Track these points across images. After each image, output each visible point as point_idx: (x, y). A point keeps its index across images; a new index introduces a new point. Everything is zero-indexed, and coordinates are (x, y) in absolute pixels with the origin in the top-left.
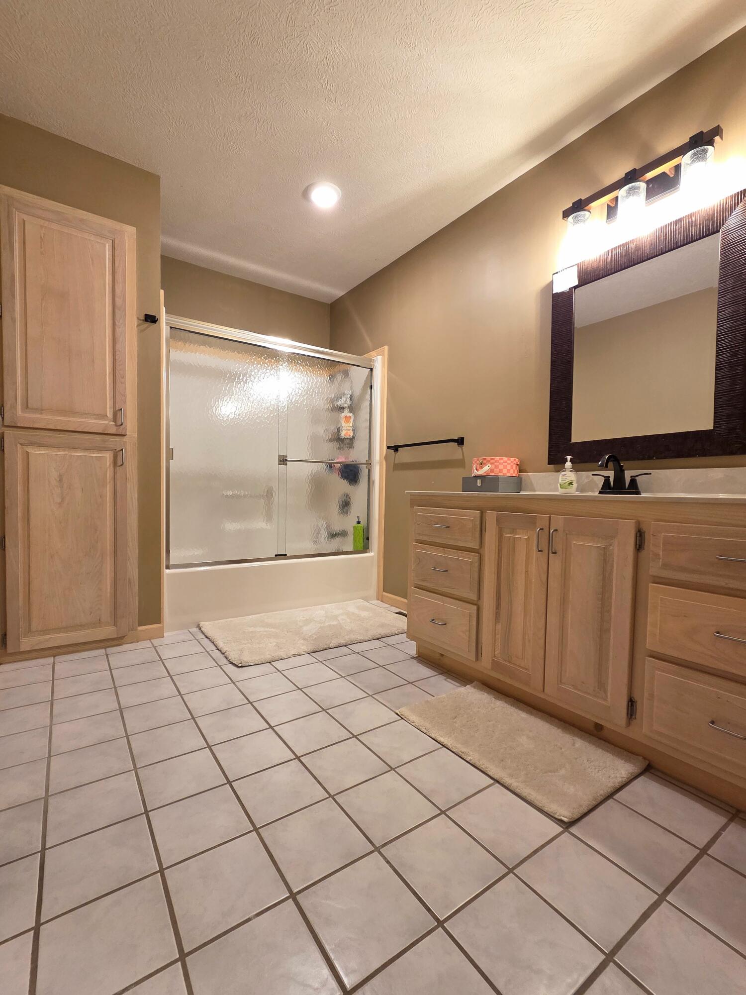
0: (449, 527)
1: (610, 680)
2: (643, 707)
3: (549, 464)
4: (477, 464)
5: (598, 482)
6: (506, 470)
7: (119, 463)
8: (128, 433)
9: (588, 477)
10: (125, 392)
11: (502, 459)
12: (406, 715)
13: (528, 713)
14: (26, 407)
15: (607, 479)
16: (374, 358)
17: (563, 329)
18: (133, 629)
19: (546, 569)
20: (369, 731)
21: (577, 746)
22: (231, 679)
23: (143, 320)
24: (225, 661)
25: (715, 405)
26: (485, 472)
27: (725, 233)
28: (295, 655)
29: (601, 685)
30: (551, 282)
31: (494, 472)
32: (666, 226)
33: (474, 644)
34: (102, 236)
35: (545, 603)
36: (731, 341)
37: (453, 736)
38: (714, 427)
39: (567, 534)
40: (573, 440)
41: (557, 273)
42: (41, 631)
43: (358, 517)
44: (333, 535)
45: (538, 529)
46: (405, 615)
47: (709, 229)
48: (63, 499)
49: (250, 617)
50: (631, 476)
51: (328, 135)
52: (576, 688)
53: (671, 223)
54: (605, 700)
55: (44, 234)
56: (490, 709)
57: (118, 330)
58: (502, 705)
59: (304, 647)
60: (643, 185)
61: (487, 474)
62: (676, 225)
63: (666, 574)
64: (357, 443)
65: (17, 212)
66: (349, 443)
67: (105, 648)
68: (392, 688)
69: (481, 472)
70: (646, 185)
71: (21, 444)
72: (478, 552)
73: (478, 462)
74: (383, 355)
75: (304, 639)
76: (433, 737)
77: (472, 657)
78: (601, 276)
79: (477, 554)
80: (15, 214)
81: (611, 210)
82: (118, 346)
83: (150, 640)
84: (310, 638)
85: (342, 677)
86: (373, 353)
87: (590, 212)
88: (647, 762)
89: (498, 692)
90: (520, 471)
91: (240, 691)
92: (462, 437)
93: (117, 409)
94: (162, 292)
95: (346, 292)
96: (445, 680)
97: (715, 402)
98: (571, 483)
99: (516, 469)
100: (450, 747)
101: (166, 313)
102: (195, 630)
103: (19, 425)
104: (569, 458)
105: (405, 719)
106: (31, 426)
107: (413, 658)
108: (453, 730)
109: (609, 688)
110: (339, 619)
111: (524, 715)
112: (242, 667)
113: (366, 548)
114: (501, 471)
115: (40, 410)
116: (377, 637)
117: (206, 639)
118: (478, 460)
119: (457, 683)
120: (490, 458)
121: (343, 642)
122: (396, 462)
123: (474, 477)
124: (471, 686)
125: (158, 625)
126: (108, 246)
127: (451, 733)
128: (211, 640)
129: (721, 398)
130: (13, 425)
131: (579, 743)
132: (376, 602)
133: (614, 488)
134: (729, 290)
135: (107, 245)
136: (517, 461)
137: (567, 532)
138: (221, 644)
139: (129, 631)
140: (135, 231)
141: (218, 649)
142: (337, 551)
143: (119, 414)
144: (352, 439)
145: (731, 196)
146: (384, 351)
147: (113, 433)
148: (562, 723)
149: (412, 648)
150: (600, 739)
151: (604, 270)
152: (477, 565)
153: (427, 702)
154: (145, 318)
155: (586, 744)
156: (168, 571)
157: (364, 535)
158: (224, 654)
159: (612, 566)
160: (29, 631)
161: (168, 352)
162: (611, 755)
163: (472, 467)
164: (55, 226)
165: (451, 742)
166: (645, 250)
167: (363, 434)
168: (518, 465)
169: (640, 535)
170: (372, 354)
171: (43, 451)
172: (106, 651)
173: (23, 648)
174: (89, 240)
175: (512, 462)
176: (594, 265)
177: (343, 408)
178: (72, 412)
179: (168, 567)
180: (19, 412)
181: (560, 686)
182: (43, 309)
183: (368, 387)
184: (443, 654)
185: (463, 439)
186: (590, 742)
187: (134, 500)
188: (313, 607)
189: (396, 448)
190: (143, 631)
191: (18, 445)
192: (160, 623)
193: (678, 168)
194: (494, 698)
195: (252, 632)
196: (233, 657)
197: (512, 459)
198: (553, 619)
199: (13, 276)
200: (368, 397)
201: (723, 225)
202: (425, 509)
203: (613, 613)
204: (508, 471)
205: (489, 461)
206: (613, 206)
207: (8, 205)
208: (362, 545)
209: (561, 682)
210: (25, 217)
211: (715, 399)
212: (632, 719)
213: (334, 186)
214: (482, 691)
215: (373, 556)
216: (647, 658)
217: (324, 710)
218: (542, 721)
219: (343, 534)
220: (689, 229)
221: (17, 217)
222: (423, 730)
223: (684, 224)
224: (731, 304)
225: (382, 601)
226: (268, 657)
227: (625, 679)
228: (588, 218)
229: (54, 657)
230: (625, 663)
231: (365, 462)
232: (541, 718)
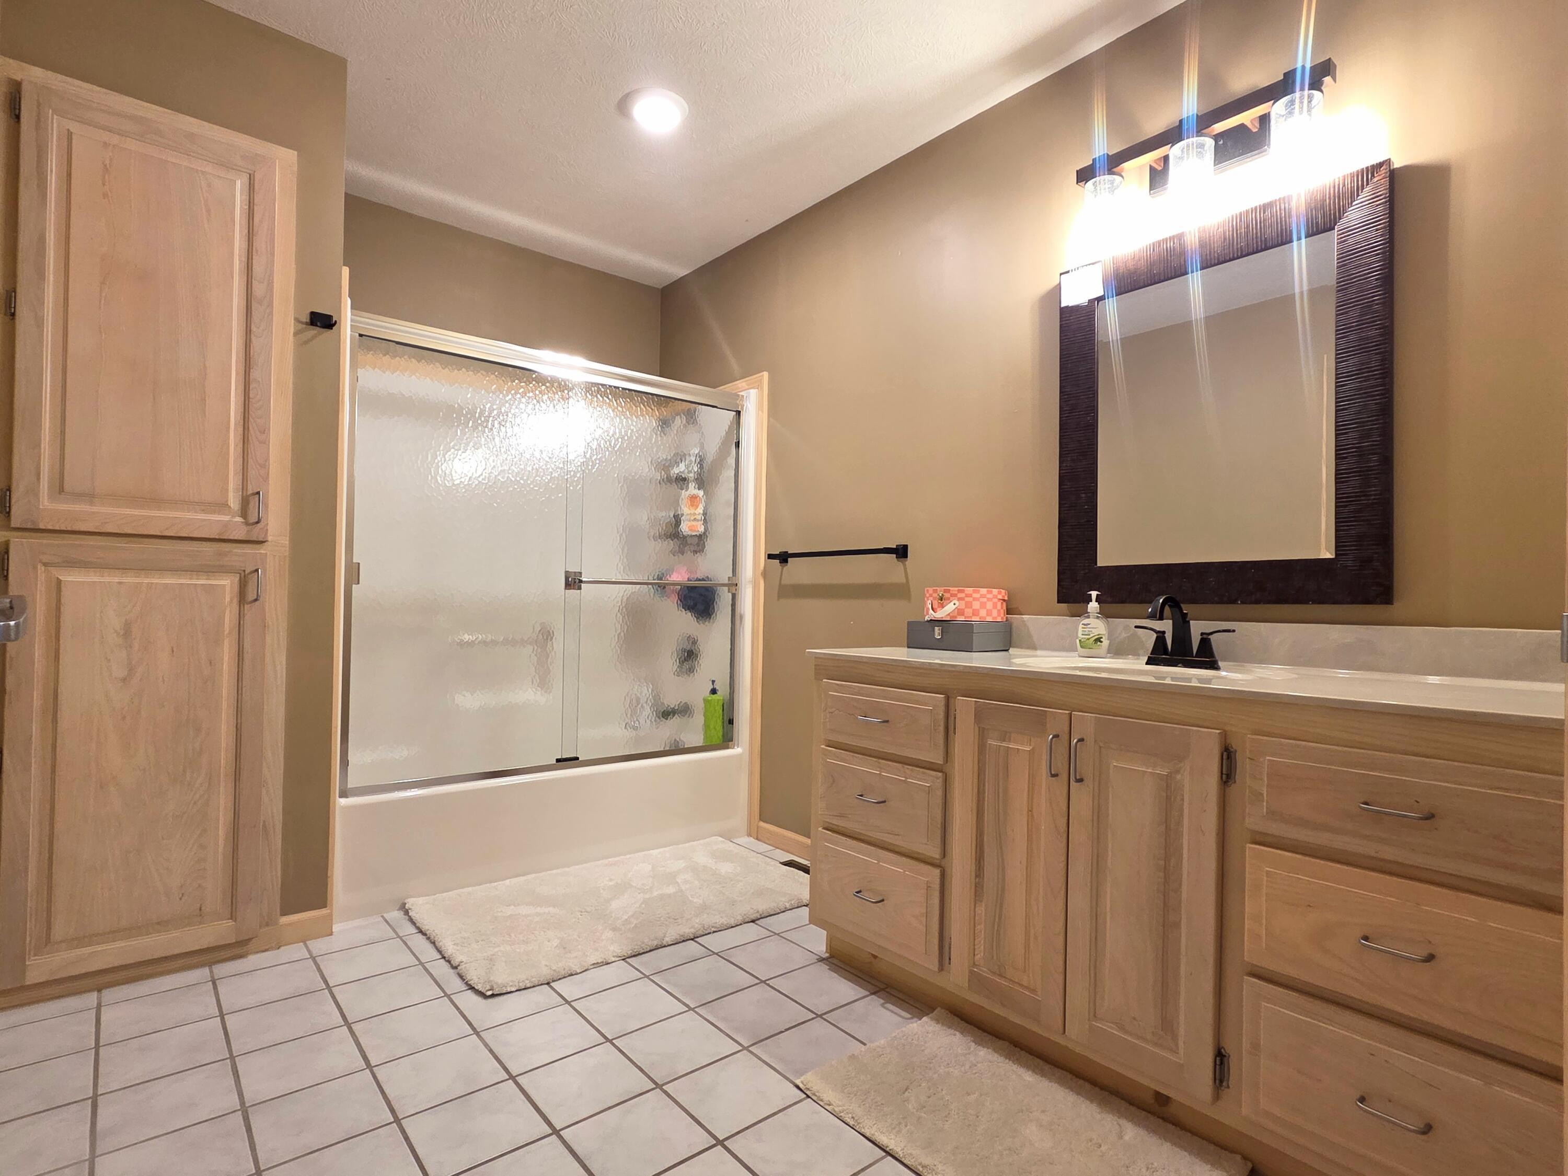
0: (887, 721)
1: (1182, 1018)
2: (1241, 1065)
3: (1059, 602)
4: (935, 598)
5: (1144, 639)
6: (985, 610)
7: (251, 596)
8: (270, 538)
9: (1126, 628)
10: (267, 459)
11: (978, 592)
12: (815, 1088)
13: (1036, 1073)
14: (59, 489)
15: (1161, 635)
16: (741, 394)
17: (1080, 369)
18: (269, 922)
19: (1065, 809)
20: (747, 1128)
21: (1127, 1138)
22: (470, 1024)
23: (306, 324)
24: (458, 984)
25: (1336, 518)
26: (949, 614)
27: (1343, 233)
28: (597, 965)
29: (1167, 1025)
30: (1058, 285)
31: (963, 615)
32: (1247, 212)
33: (936, 941)
34: (227, 166)
35: (1064, 871)
36: (1359, 412)
37: (904, 1131)
38: (1336, 555)
39: (1100, 747)
40: (1100, 563)
41: (1068, 272)
42: (73, 939)
43: (713, 682)
44: (667, 714)
45: (1051, 736)
46: (806, 870)
47: (1317, 223)
48: (131, 670)
49: (507, 882)
50: (1202, 634)
51: (668, 14)
52: (1122, 1028)
53: (1256, 208)
54: (1175, 1051)
55: (111, 160)
56: (967, 1067)
57: (256, 343)
58: (990, 1057)
59: (614, 947)
60: (1209, 143)
61: (953, 617)
62: (1264, 213)
63: (1276, 829)
64: (711, 545)
65: (55, 117)
66: (699, 543)
67: (210, 964)
68: (787, 1030)
69: (941, 614)
70: (1214, 142)
71: (45, 564)
72: (943, 769)
73: (935, 595)
74: (759, 387)
75: (614, 929)
76: (868, 1135)
77: (933, 964)
78: (1142, 284)
79: (940, 774)
80: (52, 119)
81: (1158, 176)
82: (255, 374)
83: (304, 942)
84: (623, 925)
85: (690, 1009)
86: (741, 384)
87: (1122, 176)
88: (1250, 1165)
89: (979, 1028)
90: (1009, 611)
91: (491, 1051)
92: (906, 544)
93: (250, 492)
94: (346, 271)
95: (692, 270)
96: (882, 1005)
97: (1337, 513)
98: (1099, 640)
99: (1002, 608)
100: (900, 1154)
101: (352, 308)
102: (395, 915)
103: (42, 526)
104: (1094, 594)
105: (813, 1097)
106: (69, 529)
107: (821, 960)
108: (904, 1118)
109: (1182, 1031)
110: (679, 881)
111: (1029, 1077)
112: (493, 996)
113: (727, 740)
114: (975, 613)
115: (90, 497)
116: (753, 917)
117: (420, 935)
118: (935, 591)
119: (903, 1010)
120: (957, 589)
121: (688, 931)
122: (783, 583)
123: (928, 621)
124: (932, 1019)
125: (323, 912)
126: (240, 185)
127: (900, 1123)
128: (428, 938)
129: (1346, 506)
130: (29, 526)
131: (1131, 1132)
132: (746, 840)
133: (1172, 654)
134: (1353, 327)
135: (238, 183)
136: (1003, 594)
137: (1102, 745)
138: (450, 949)
139: (260, 927)
140: (295, 158)
141: (444, 958)
142: (674, 748)
143: (253, 503)
144: (701, 538)
145: (1351, 174)
146: (761, 381)
147: (240, 538)
148: (1097, 1089)
149: (818, 942)
150: (1163, 1119)
151: (1147, 274)
152: (940, 793)
153: (853, 1057)
154: (311, 319)
155: (1142, 1132)
156: (343, 801)
157: (723, 715)
158: (456, 968)
159: (1181, 810)
160: (47, 941)
161: (355, 379)
162: (1186, 1153)
163: (925, 603)
164: (131, 145)
165: (902, 1145)
166: (1214, 247)
167: (722, 528)
168: (1004, 600)
169: (1229, 757)
170: (740, 386)
171: (93, 577)
172: (211, 972)
173: (32, 977)
174: (203, 172)
175: (995, 597)
176: (1131, 265)
177: (684, 479)
178: (156, 501)
179: (344, 794)
180: (45, 502)
181: (1094, 1023)
182: (103, 302)
183: (732, 444)
184: (876, 954)
185: (905, 547)
186: (1147, 1128)
187: (278, 668)
188: (628, 856)
189: (784, 558)
190: (290, 925)
191: (41, 568)
192: (326, 907)
193: (1264, 120)
194: (974, 1041)
195: (510, 916)
196: (475, 976)
197: (995, 591)
198: (1079, 901)
199: (42, 239)
200: (731, 461)
201: (1340, 219)
202: (842, 685)
203: (1184, 895)
204: (989, 613)
205: (955, 595)
206: (1160, 168)
207: (39, 104)
208: (720, 734)
209: (1095, 1016)
210: (74, 127)
211: (1336, 507)
212: (1223, 1088)
213: (677, 97)
214: (950, 1027)
215: (739, 756)
216: (1245, 977)
217: (658, 1086)
218: (1062, 1089)
219: (684, 710)
220: (1285, 220)
221: (56, 125)
222: (848, 1120)
223: (1276, 212)
224: (1357, 350)
225: (757, 839)
226: (544, 972)
227: (1209, 1016)
228: (1118, 186)
229: (99, 991)
230: (1208, 986)
231: (726, 582)
232: (1061, 1082)
